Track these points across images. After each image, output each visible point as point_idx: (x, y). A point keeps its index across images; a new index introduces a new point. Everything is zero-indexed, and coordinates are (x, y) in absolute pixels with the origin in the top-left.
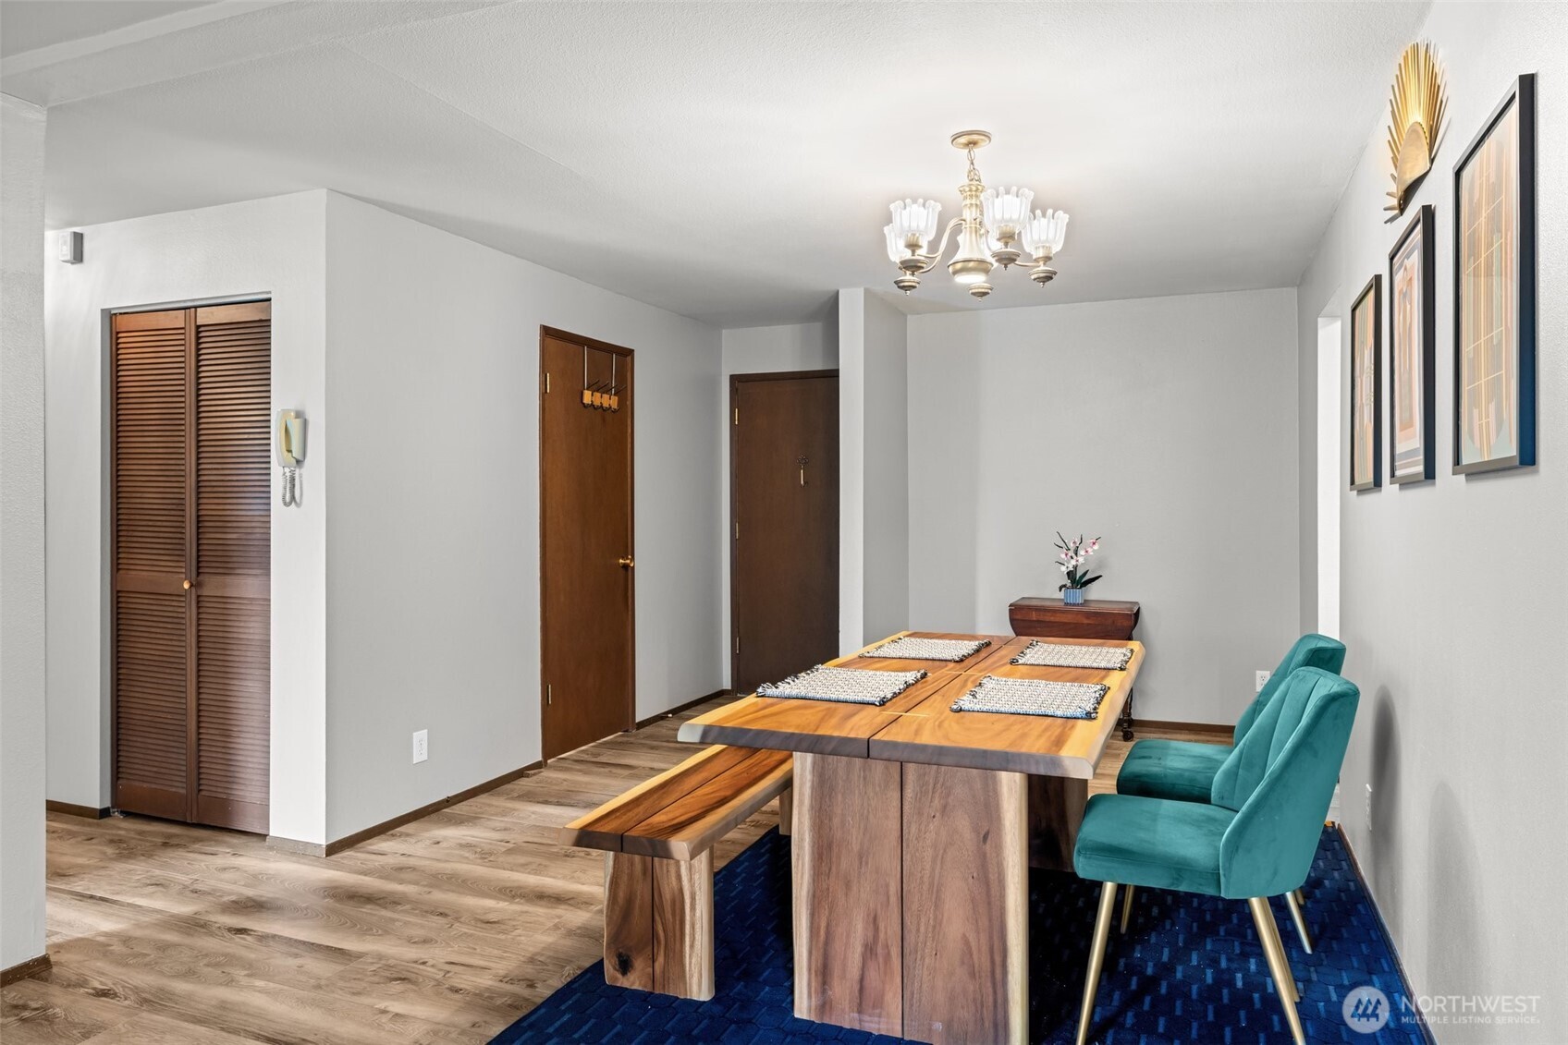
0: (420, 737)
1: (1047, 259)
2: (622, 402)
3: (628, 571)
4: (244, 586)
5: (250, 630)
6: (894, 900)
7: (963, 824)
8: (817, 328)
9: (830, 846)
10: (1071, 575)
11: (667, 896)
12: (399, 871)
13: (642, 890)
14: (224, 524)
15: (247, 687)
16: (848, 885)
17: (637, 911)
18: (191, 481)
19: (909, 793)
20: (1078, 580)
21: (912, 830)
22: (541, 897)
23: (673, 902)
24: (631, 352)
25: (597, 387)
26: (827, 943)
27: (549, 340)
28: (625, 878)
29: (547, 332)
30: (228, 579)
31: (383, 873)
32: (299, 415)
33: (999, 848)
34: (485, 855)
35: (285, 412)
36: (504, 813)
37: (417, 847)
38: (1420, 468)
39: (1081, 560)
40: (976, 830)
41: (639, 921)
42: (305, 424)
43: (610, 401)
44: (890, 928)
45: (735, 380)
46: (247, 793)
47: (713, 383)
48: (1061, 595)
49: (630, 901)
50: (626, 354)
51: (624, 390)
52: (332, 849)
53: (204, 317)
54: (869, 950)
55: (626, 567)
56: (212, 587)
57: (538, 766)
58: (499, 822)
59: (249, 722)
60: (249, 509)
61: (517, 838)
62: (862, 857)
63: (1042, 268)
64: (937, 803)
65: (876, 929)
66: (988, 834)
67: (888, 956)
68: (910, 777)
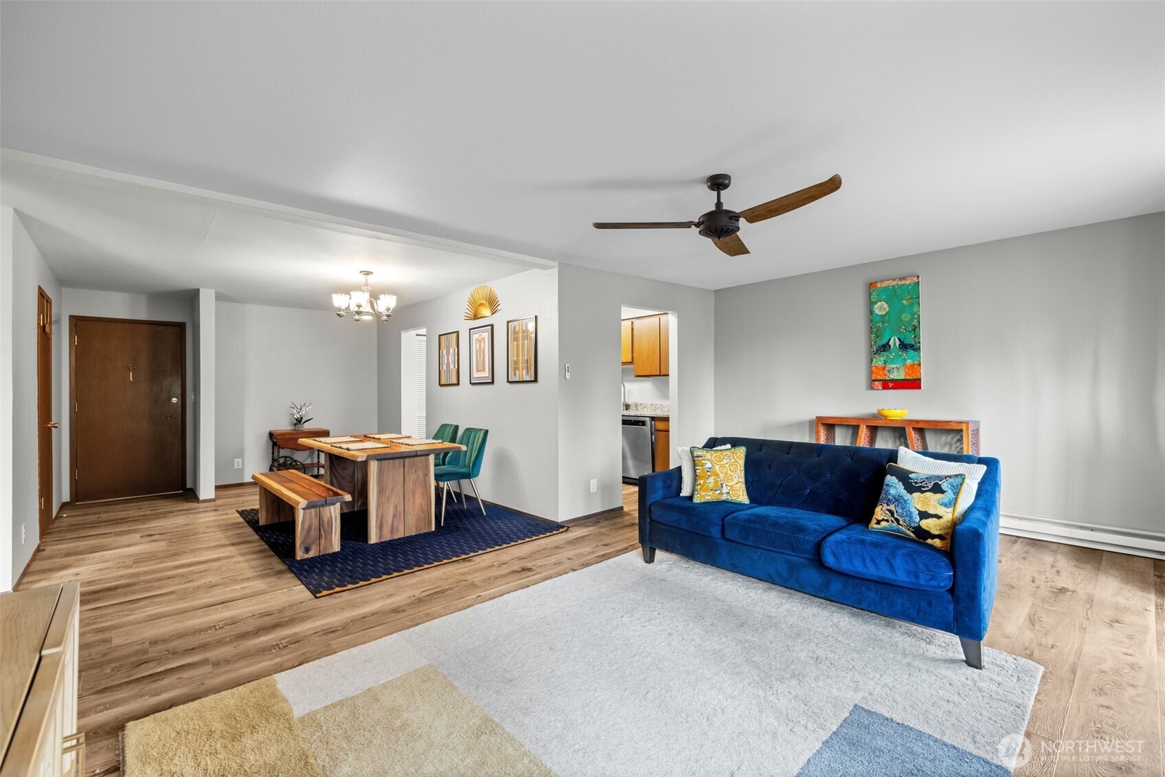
0: (23, 528)
6: (402, 500)
7: (421, 474)
9: (383, 489)
10: (299, 419)
11: (326, 520)
13: (315, 523)
16: (388, 499)
17: (313, 529)
19: (406, 469)
21: (407, 478)
23: (328, 522)
26: (383, 517)
28: (308, 519)
33: (429, 478)
38: (491, 381)
39: (303, 413)
40: (424, 474)
41: (314, 534)
44: (401, 508)
45: (72, 318)
49: (310, 527)
54: (394, 516)
62: (392, 489)
64: (414, 469)
65: (397, 508)
67: (400, 515)
68: (406, 464)
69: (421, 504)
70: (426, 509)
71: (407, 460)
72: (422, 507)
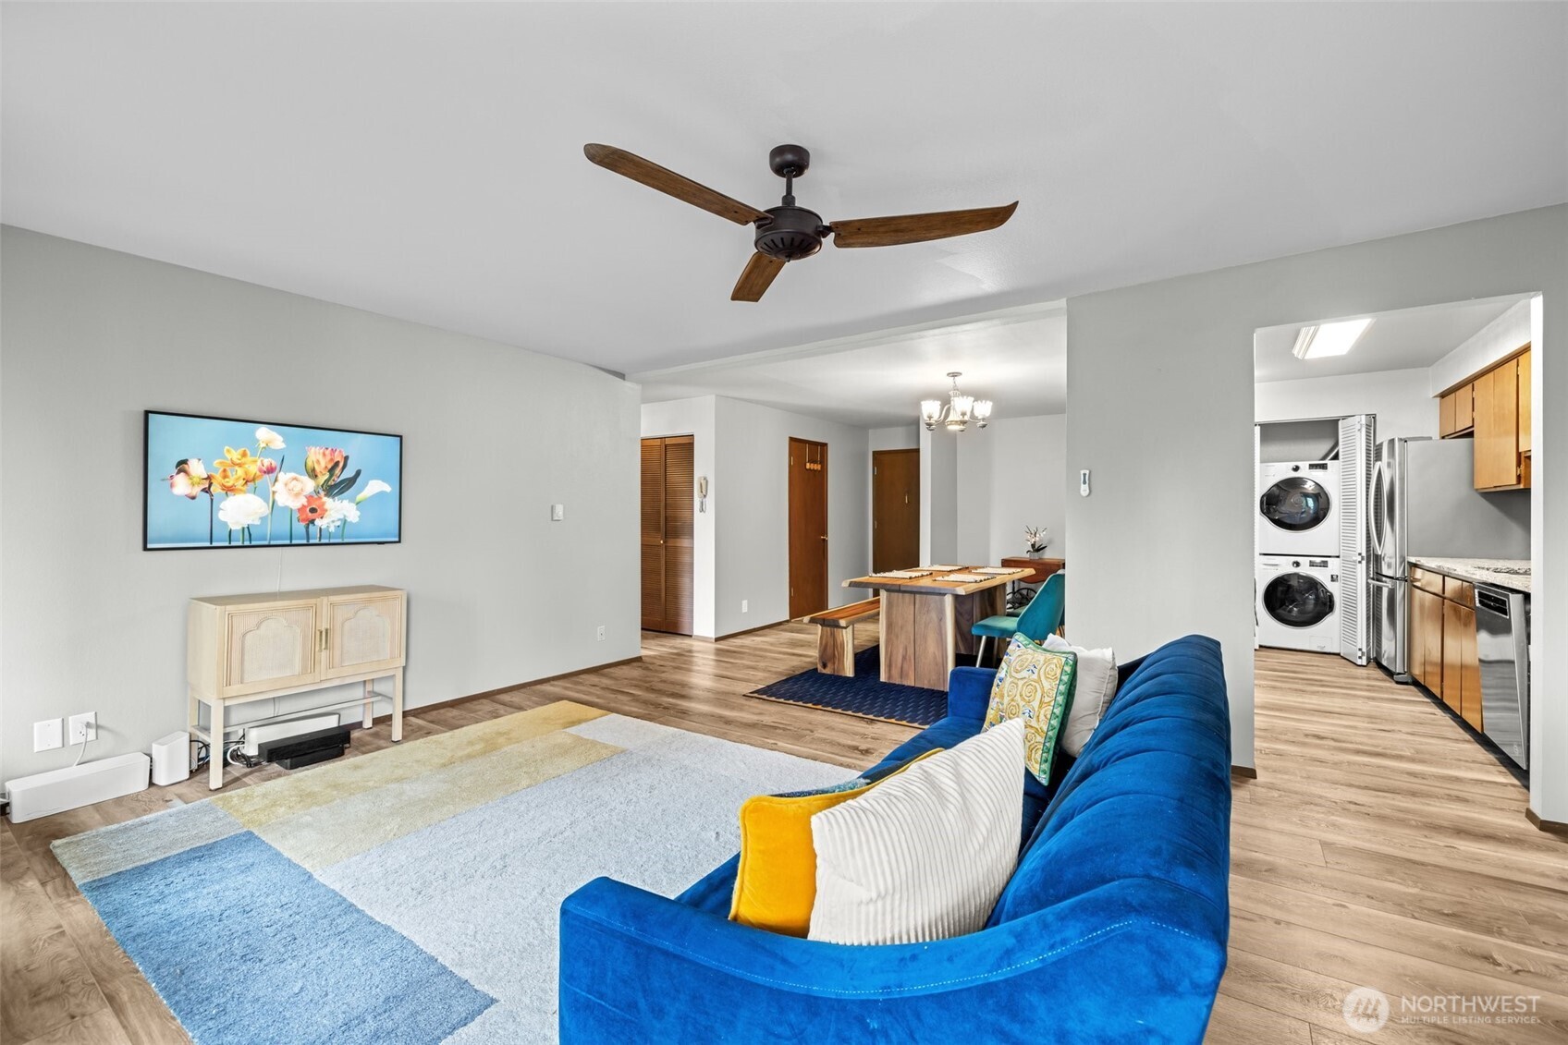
0: (745, 603)
1: (983, 419)
2: (822, 467)
3: (825, 541)
4: (684, 543)
5: (686, 559)
6: (912, 642)
7: (934, 615)
8: (914, 427)
9: (892, 625)
10: (1033, 546)
11: (839, 642)
12: (742, 646)
13: (831, 642)
14: (675, 519)
15: (686, 580)
16: (897, 637)
17: (829, 646)
18: (663, 504)
19: (917, 606)
20: (1037, 549)
21: (918, 618)
22: (794, 654)
23: (841, 644)
24: (826, 444)
25: (811, 462)
26: (891, 656)
27: (793, 443)
28: (825, 636)
29: (792, 439)
30: (678, 540)
31: (736, 646)
32: (705, 479)
33: (945, 623)
34: (772, 644)
35: (700, 478)
36: (777, 634)
37: (747, 641)
39: (1037, 539)
40: (937, 617)
41: (829, 651)
42: (707, 482)
43: (817, 467)
44: (911, 651)
45: (875, 453)
46: (685, 620)
47: (864, 455)
48: (1028, 555)
49: (826, 645)
50: (824, 445)
51: (823, 462)
52: (717, 640)
53: (668, 441)
54: (904, 658)
55: (824, 540)
56: (671, 543)
57: (787, 621)
58: (774, 636)
59: (686, 593)
60: (686, 513)
61: (782, 641)
62: (902, 628)
63: (982, 423)
64: (925, 608)
65: (906, 651)
66: (941, 619)
67: (910, 660)
68: (917, 602)
69: (934, 653)
70: (941, 661)
71: (918, 596)
72: (935, 658)
